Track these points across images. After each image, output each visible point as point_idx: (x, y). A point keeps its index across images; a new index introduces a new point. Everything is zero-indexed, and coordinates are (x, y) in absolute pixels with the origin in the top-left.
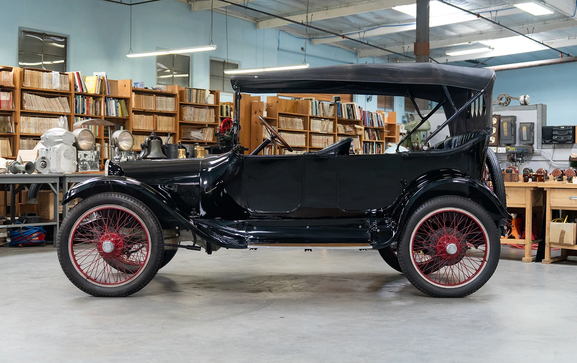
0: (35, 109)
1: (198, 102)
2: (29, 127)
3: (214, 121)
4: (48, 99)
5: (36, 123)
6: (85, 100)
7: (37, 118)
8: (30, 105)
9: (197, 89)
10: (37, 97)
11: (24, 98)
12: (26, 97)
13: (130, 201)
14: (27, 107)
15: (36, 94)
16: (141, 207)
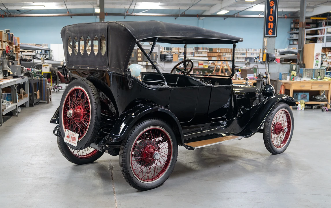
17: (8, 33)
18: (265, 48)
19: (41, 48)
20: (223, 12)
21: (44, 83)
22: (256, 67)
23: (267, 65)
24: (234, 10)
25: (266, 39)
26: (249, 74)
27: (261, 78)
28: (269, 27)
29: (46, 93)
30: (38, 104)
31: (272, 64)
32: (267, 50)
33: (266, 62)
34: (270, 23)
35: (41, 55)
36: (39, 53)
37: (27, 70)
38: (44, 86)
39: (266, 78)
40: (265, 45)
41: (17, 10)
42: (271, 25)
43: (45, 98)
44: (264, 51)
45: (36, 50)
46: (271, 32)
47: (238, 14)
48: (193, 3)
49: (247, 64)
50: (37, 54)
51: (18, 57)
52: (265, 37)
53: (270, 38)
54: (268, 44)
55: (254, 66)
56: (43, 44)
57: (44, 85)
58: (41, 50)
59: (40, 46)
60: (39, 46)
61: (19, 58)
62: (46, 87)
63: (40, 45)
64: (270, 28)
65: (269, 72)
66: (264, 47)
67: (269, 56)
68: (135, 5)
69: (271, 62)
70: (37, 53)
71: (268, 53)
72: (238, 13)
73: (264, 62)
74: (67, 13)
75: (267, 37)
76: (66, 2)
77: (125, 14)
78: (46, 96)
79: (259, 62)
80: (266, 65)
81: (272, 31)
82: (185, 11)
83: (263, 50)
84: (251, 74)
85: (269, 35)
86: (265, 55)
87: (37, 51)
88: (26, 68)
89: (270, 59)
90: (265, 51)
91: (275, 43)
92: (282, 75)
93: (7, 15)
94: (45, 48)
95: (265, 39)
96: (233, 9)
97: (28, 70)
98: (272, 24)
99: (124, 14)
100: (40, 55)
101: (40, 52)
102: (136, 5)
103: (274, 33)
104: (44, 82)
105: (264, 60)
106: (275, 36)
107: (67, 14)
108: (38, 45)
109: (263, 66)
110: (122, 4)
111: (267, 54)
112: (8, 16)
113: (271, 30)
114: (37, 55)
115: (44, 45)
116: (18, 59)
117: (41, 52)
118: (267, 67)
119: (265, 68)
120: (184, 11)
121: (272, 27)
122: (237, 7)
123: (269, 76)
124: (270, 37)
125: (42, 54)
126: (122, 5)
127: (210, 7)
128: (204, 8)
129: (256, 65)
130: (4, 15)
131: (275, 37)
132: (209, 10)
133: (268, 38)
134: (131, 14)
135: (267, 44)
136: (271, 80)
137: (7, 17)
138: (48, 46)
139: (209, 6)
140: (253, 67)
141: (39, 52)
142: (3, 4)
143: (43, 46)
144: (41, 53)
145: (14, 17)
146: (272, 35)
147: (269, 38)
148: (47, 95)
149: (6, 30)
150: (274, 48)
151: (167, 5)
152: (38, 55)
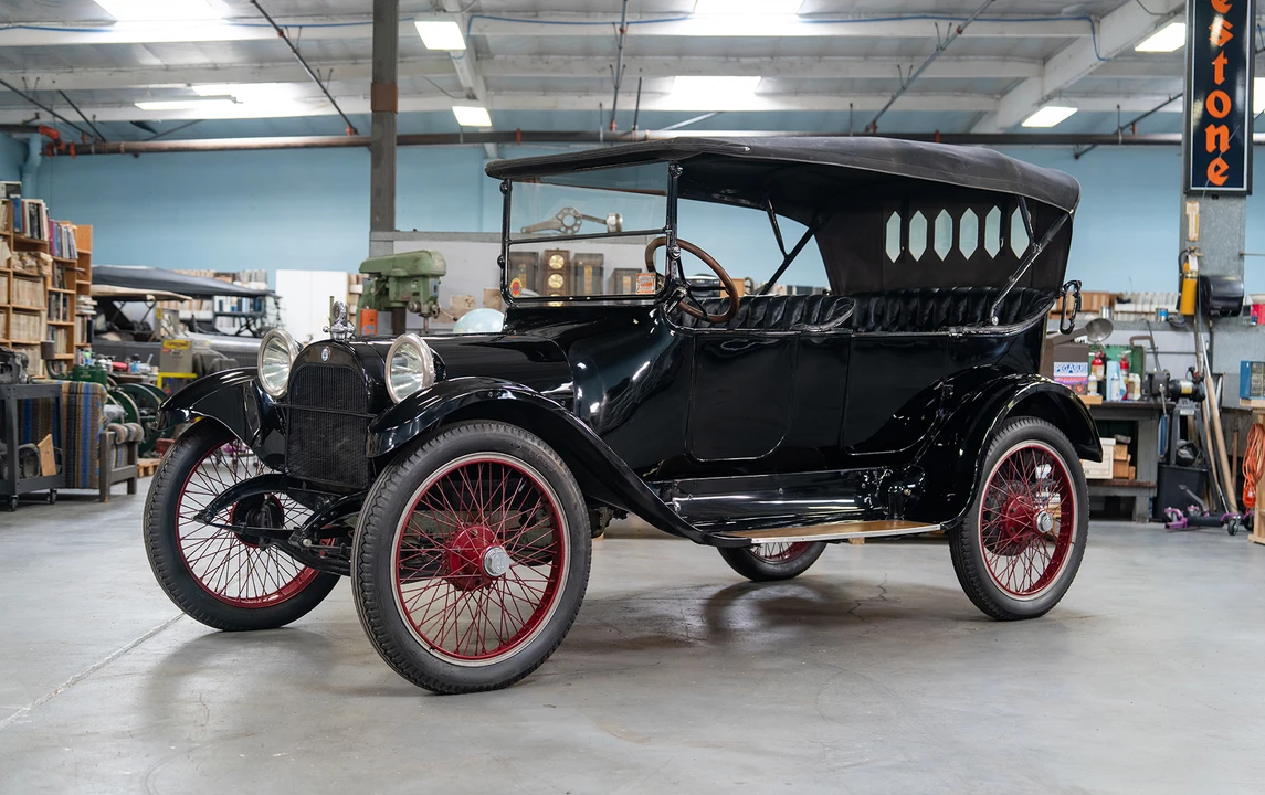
13: (534, 444)
16: (553, 457)
17: (12, 196)
18: (1192, 251)
19: (238, 286)
20: (1049, 117)
21: (86, 406)
22: (1146, 344)
23: (1204, 337)
24: (1114, 109)
25: (1193, 208)
26: (1066, 364)
27: (1159, 394)
28: (1211, 147)
29: (96, 455)
30: (51, 503)
31: (1229, 331)
32: (1198, 257)
33: (1199, 319)
34: (1212, 126)
35: (237, 320)
36: (227, 309)
37: (111, 369)
38: (86, 420)
39: (1197, 396)
40: (1193, 233)
41: (132, 122)
42: (1218, 137)
43: (88, 473)
44: (1185, 265)
45: (217, 298)
46: (1217, 168)
47: (1133, 130)
48: (905, 76)
49: (1097, 327)
50: (216, 315)
51: (77, 312)
52: (1189, 194)
53: (1215, 201)
54: (1206, 231)
55: (1133, 339)
56: (248, 271)
57: (86, 414)
58: (235, 299)
59: (234, 280)
60: (230, 280)
61: (82, 316)
62: (95, 426)
63: (234, 277)
64: (1216, 153)
65: (1215, 371)
66: (1188, 245)
67: (1209, 289)
68: (639, 92)
69: (1225, 319)
70: (217, 310)
71: (1207, 272)
72: (1133, 123)
73: (1189, 319)
74: (346, 134)
75: (1199, 194)
76: (329, 80)
77: (601, 136)
78: (93, 465)
79: (1163, 318)
80: (1196, 336)
81: (1224, 167)
82: (878, 117)
83: (1183, 259)
84: (1076, 364)
85: (1211, 185)
86: (1190, 285)
87: (221, 303)
88: (110, 362)
89: (1219, 305)
90: (1193, 265)
91: (1243, 227)
92: (1253, 371)
93: (90, 145)
94: (255, 286)
95: (1189, 205)
96: (1106, 105)
97: (116, 369)
98: (1224, 130)
99: (599, 133)
100: (230, 319)
101: (233, 308)
102: (641, 95)
103: (1234, 176)
104: (87, 399)
105: (1188, 308)
106: (1245, 188)
107: (347, 138)
108: (227, 275)
109: (1184, 341)
110: (586, 91)
111: (1203, 282)
112: (93, 149)
113: (1219, 161)
114: (219, 318)
115: (250, 276)
116: (80, 319)
117: (235, 305)
118: (1205, 347)
119: (1194, 351)
120: (873, 117)
121: (1224, 147)
122: (1128, 94)
123: (1212, 391)
124: (1215, 195)
125: (239, 316)
126: (587, 95)
127: (998, 96)
128: (968, 104)
129: (1148, 333)
130: (77, 146)
131: (1241, 195)
132: (994, 113)
133: (1203, 199)
134: (630, 132)
135: (1200, 231)
136: (1224, 411)
137: (89, 153)
138: (266, 281)
139: (991, 94)
140: (1128, 343)
141: (229, 304)
142: (60, 92)
143: (246, 279)
144: (236, 312)
145: (117, 151)
146: (1223, 186)
147: (1211, 200)
148: (98, 462)
149: (7, 185)
150: (1237, 254)
151: (796, 92)
152: (224, 318)
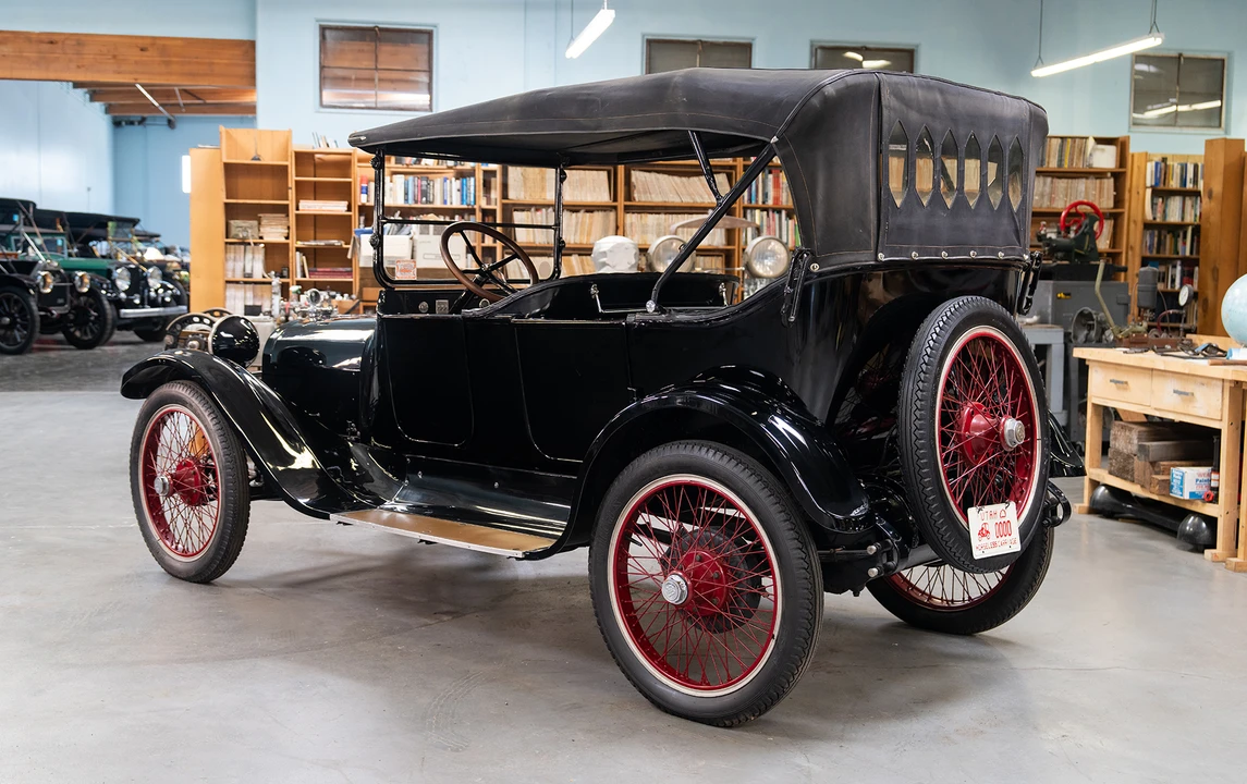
0: (656, 199)
1: (1066, 166)
2: (644, 232)
3: (1112, 206)
4: (684, 179)
5: (659, 225)
6: (771, 176)
7: (662, 216)
8: (645, 193)
9: (1062, 138)
10: (661, 176)
11: (633, 179)
12: (636, 179)
14: (639, 197)
15: (658, 172)
